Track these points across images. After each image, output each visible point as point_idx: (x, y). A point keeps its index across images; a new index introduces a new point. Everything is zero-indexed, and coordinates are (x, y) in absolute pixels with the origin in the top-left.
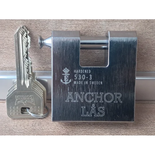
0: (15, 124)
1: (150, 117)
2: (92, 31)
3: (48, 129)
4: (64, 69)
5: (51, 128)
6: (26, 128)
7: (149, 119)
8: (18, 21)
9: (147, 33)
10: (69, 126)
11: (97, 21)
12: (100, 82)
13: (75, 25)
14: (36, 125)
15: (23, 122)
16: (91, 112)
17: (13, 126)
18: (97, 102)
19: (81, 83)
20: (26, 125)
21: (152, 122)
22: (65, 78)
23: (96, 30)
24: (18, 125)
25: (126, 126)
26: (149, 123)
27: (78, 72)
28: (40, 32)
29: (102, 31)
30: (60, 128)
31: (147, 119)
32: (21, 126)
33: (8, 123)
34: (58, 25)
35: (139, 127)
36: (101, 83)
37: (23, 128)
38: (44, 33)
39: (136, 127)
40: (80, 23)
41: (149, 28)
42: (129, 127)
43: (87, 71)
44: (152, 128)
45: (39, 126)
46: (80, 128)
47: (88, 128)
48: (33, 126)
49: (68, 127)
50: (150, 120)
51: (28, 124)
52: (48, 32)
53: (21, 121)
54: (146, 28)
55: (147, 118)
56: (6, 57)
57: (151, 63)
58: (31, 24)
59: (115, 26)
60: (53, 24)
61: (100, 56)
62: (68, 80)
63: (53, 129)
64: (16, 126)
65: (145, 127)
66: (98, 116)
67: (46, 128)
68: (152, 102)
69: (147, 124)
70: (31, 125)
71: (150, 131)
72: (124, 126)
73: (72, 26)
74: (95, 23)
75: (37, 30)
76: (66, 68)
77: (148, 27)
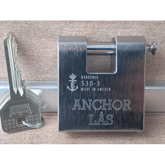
0: (10, 137)
1: (155, 128)
2: (93, 39)
3: (48, 142)
4: (71, 75)
5: (50, 141)
6: (23, 142)
7: (155, 130)
8: (16, 28)
9: (150, 41)
10: (70, 138)
11: (98, 28)
12: (108, 89)
13: (75, 32)
14: (33, 138)
15: (19, 136)
16: (99, 120)
17: (9, 139)
18: (105, 109)
19: (88, 89)
20: (23, 138)
21: (158, 133)
22: (72, 85)
23: (97, 37)
24: (14, 139)
25: (131, 138)
26: (154, 134)
27: (86, 78)
28: (39, 39)
29: (103, 38)
30: (60, 141)
31: (152, 131)
32: (17, 139)
33: (3, 137)
34: (58, 31)
35: (145, 138)
36: (110, 89)
37: (20, 141)
38: (43, 40)
39: (141, 138)
40: (81, 29)
41: (151, 36)
42: (134, 139)
43: (95, 77)
44: (158, 140)
45: (36, 139)
46: (81, 141)
47: (90, 140)
48: (30, 139)
49: (69, 140)
50: (155, 132)
51: (25, 137)
52: (48, 39)
53: (18, 134)
54: (149, 36)
55: (152, 129)
56: (2, 66)
57: (154, 73)
58: (30, 30)
59: (116, 34)
60: (53, 31)
61: (102, 65)
62: (74, 87)
63: (53, 142)
64: (12, 139)
65: (151, 139)
66: (106, 124)
67: (45, 141)
68: (157, 114)
69: (153, 136)
70: (29, 138)
71: (157, 142)
72: (128, 138)
73: (73, 32)
74: (96, 30)
75: (35, 37)
76: (73, 74)
77: (150, 34)
